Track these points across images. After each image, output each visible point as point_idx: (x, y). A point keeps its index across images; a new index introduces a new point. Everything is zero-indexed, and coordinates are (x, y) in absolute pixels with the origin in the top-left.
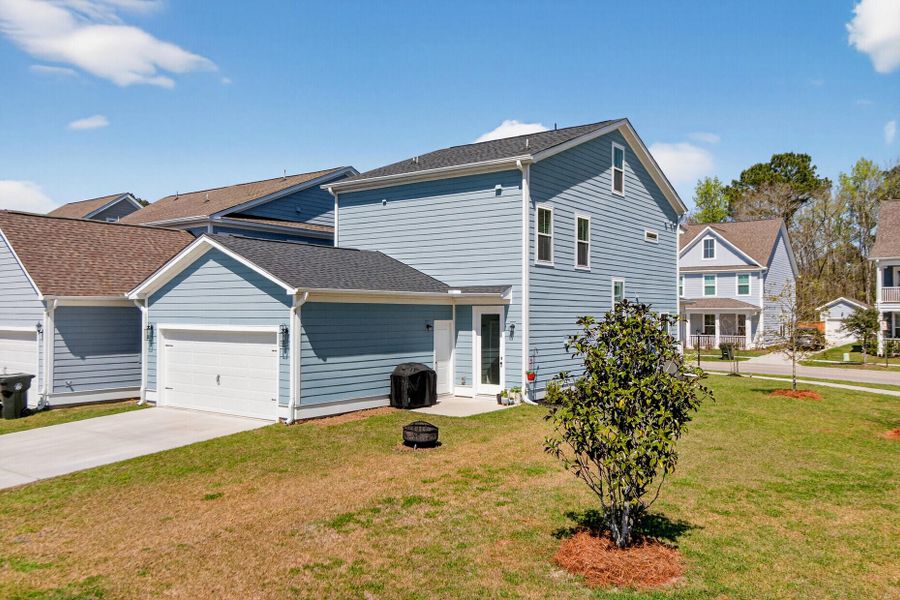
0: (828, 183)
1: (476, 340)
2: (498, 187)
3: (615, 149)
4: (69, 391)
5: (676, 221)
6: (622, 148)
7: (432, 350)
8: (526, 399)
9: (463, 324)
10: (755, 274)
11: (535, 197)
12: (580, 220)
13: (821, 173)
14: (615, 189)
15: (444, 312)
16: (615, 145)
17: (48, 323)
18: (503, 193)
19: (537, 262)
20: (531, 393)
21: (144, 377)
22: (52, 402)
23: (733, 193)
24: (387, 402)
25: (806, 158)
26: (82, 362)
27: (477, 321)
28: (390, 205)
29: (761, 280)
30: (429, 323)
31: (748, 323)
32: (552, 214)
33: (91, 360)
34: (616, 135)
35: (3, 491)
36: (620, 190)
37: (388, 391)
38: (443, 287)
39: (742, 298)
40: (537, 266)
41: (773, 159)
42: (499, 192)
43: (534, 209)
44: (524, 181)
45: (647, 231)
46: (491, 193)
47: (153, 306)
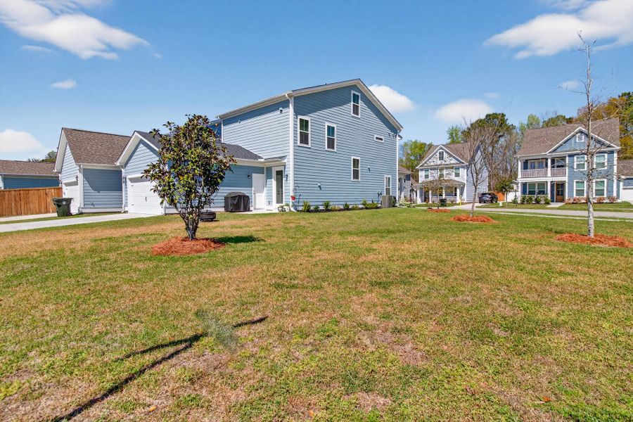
0: (514, 127)
1: (274, 183)
2: (281, 109)
3: (354, 94)
4: (92, 206)
5: (397, 133)
6: (359, 94)
7: (251, 187)
8: (292, 209)
9: (269, 176)
10: (463, 167)
11: (297, 113)
12: (329, 127)
13: (509, 122)
14: (354, 113)
15: (260, 170)
16: (353, 92)
17: (81, 176)
18: (283, 112)
19: (299, 143)
20: (294, 206)
21: (124, 202)
22: (84, 211)
23: (467, 134)
24: (223, 210)
25: (503, 115)
26: (97, 194)
27: (274, 174)
28: (242, 123)
29: (466, 170)
30: (250, 174)
31: (458, 191)
32: (309, 123)
33: (102, 193)
34: (354, 87)
35: (1, 233)
36: (357, 114)
37: (223, 205)
38: (257, 157)
39: (457, 179)
40: (299, 146)
41: (487, 116)
42: (281, 111)
43: (297, 118)
44: (290, 105)
45: (376, 136)
46: (278, 112)
47: (127, 168)
